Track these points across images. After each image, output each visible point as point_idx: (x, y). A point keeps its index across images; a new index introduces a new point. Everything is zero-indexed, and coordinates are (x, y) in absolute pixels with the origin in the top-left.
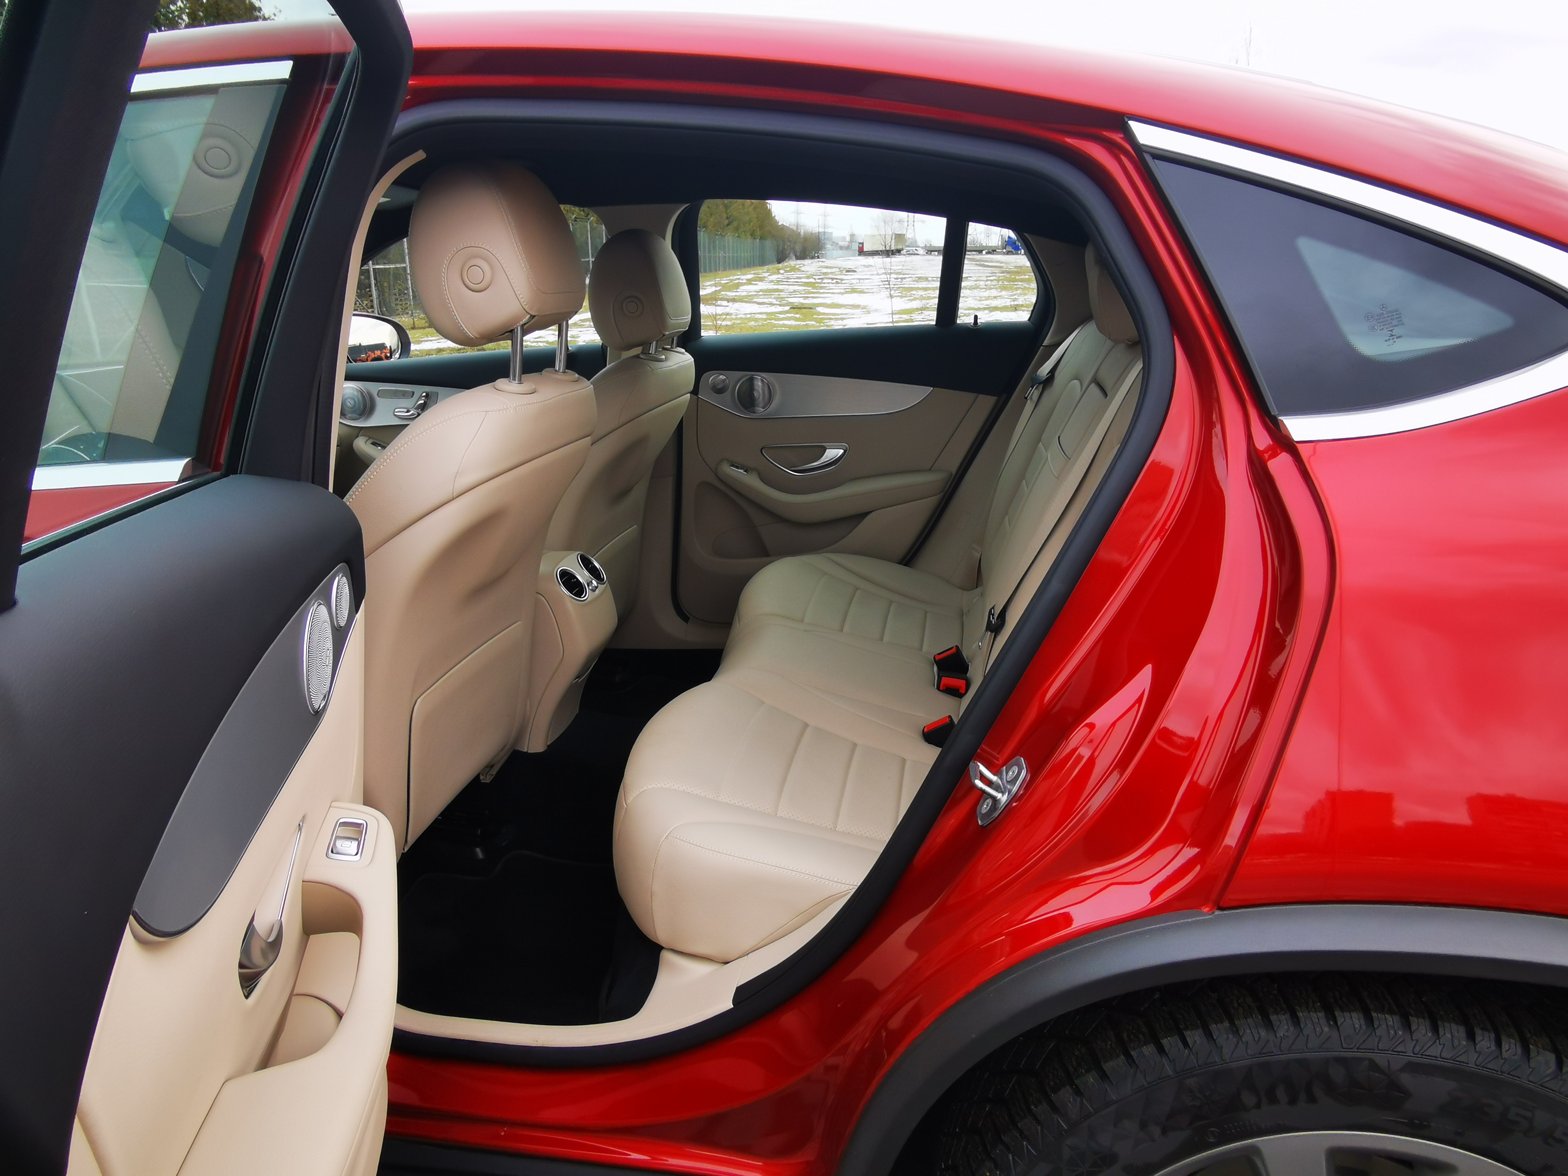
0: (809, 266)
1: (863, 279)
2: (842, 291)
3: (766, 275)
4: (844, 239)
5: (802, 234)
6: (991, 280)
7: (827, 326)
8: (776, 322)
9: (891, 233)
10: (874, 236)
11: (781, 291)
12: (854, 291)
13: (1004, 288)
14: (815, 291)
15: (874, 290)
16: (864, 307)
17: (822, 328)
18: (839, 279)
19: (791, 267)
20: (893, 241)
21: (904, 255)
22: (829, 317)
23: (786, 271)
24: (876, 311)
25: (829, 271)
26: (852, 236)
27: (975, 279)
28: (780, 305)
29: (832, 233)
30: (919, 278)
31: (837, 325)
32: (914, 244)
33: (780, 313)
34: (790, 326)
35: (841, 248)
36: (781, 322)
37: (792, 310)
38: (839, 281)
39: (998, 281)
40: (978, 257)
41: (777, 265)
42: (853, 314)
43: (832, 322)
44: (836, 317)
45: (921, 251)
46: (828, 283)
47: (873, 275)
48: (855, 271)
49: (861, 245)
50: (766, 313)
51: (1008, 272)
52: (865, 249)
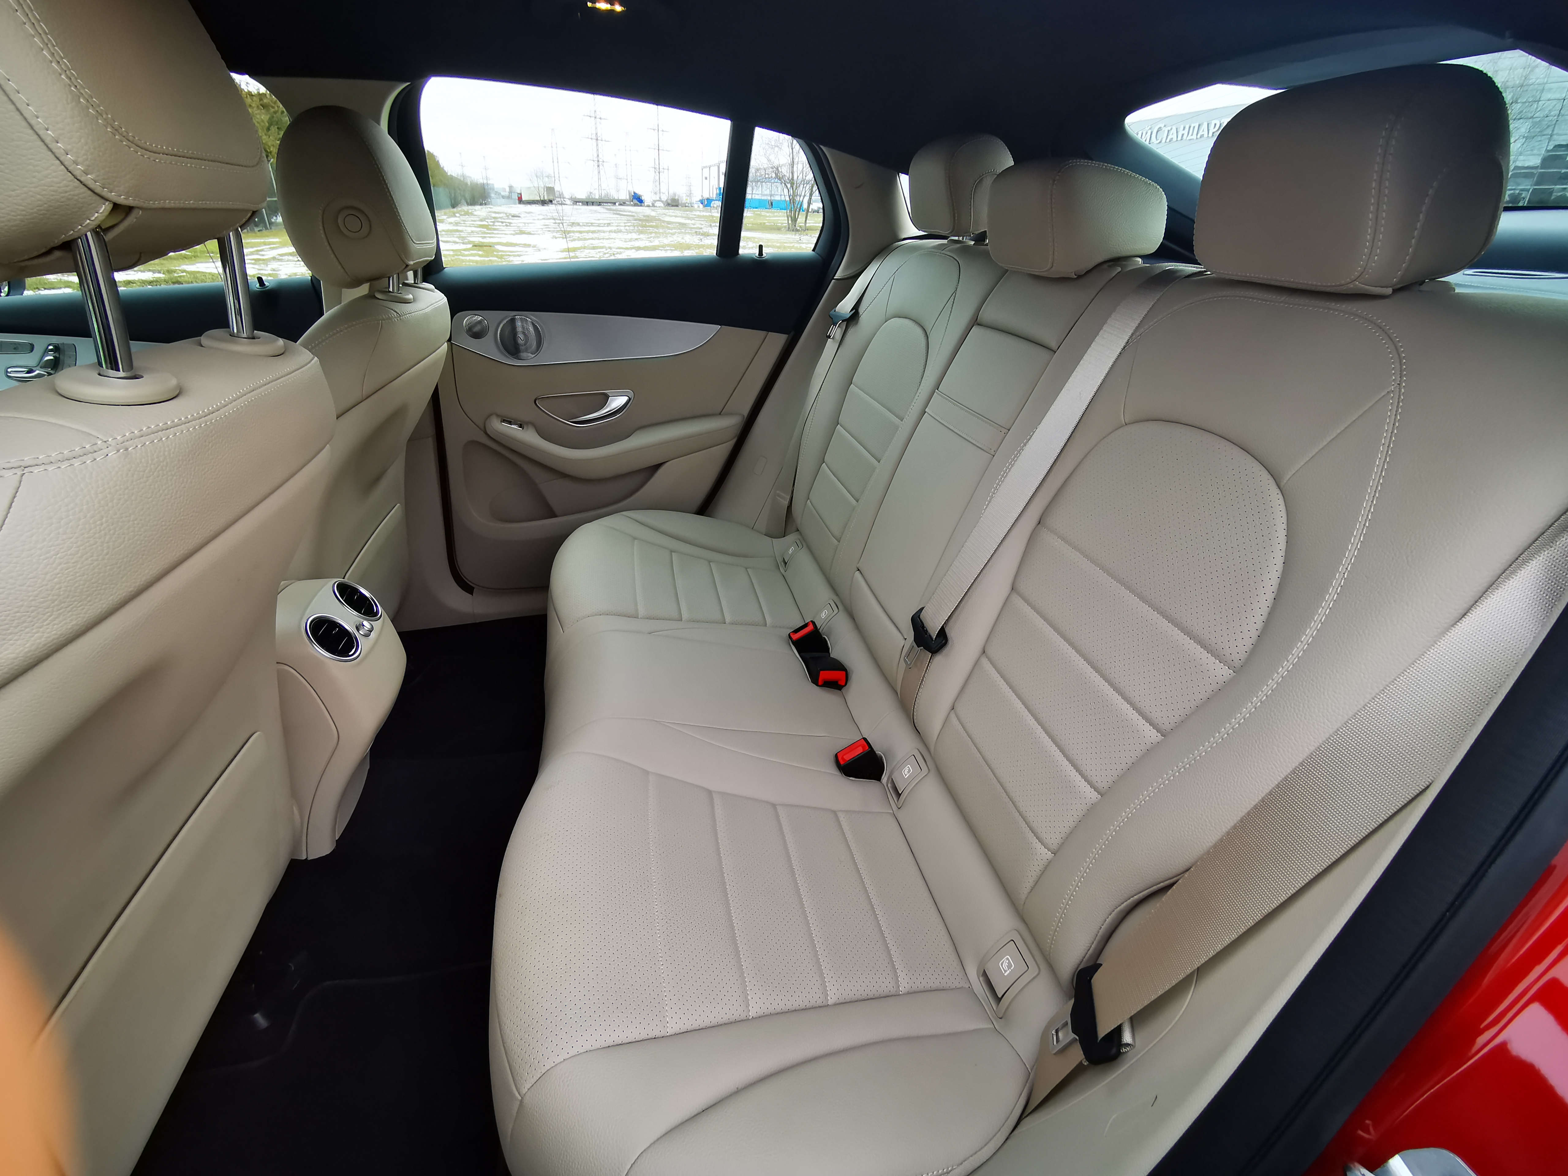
0: (479, 211)
1: (528, 223)
2: (513, 232)
3: (445, 217)
4: (504, 190)
5: (469, 183)
6: (629, 226)
7: (508, 261)
8: (463, 258)
9: (543, 186)
10: (529, 188)
11: (462, 231)
12: (522, 233)
13: (641, 232)
14: (490, 232)
15: (539, 232)
16: (534, 246)
17: (504, 263)
18: (509, 223)
19: (464, 211)
20: (545, 193)
21: (556, 204)
22: (507, 253)
23: (461, 215)
24: (545, 249)
25: (497, 215)
26: (511, 187)
27: (616, 224)
28: (463, 243)
29: (493, 185)
30: (573, 223)
31: (516, 261)
32: (561, 196)
33: (465, 250)
34: (477, 262)
35: (503, 197)
36: (468, 258)
37: (475, 247)
38: (508, 224)
39: (634, 226)
40: (614, 207)
41: (452, 210)
42: (526, 252)
43: (511, 258)
44: (514, 254)
45: (568, 202)
46: (499, 226)
47: (534, 220)
48: (519, 217)
49: (520, 196)
50: (452, 250)
51: (640, 220)
52: (524, 199)
